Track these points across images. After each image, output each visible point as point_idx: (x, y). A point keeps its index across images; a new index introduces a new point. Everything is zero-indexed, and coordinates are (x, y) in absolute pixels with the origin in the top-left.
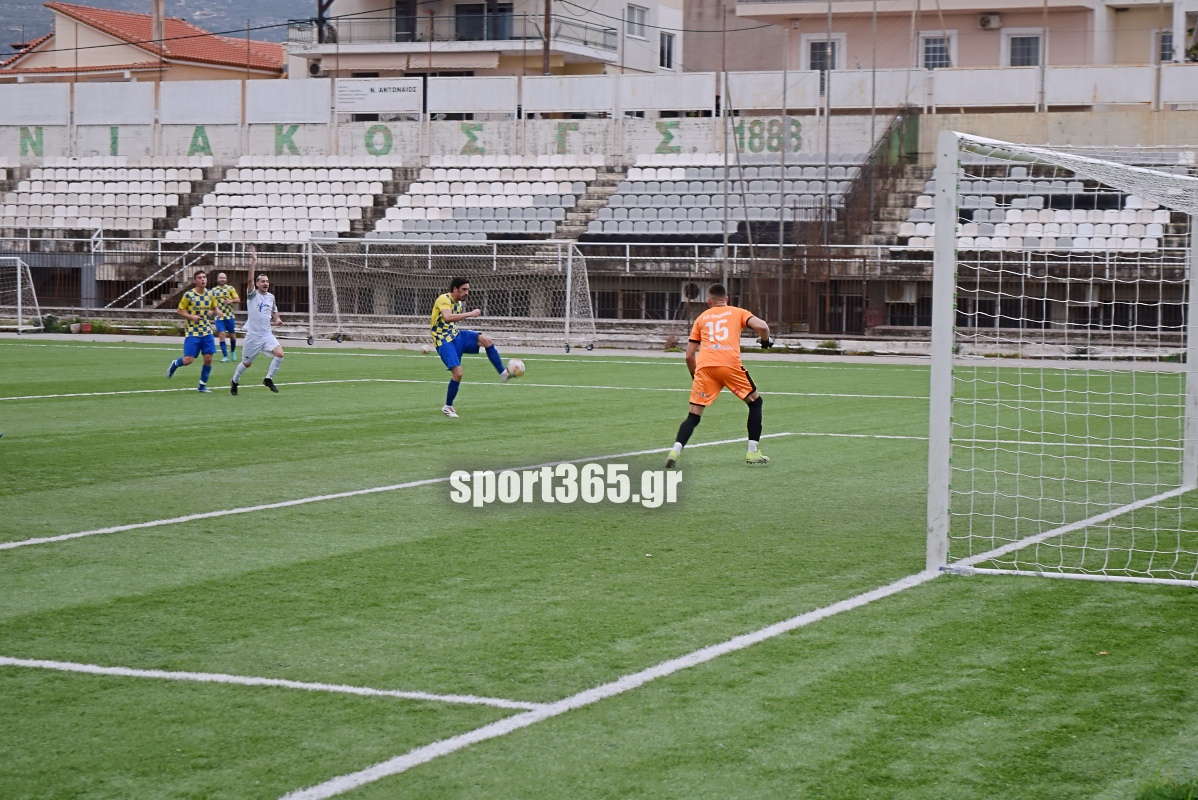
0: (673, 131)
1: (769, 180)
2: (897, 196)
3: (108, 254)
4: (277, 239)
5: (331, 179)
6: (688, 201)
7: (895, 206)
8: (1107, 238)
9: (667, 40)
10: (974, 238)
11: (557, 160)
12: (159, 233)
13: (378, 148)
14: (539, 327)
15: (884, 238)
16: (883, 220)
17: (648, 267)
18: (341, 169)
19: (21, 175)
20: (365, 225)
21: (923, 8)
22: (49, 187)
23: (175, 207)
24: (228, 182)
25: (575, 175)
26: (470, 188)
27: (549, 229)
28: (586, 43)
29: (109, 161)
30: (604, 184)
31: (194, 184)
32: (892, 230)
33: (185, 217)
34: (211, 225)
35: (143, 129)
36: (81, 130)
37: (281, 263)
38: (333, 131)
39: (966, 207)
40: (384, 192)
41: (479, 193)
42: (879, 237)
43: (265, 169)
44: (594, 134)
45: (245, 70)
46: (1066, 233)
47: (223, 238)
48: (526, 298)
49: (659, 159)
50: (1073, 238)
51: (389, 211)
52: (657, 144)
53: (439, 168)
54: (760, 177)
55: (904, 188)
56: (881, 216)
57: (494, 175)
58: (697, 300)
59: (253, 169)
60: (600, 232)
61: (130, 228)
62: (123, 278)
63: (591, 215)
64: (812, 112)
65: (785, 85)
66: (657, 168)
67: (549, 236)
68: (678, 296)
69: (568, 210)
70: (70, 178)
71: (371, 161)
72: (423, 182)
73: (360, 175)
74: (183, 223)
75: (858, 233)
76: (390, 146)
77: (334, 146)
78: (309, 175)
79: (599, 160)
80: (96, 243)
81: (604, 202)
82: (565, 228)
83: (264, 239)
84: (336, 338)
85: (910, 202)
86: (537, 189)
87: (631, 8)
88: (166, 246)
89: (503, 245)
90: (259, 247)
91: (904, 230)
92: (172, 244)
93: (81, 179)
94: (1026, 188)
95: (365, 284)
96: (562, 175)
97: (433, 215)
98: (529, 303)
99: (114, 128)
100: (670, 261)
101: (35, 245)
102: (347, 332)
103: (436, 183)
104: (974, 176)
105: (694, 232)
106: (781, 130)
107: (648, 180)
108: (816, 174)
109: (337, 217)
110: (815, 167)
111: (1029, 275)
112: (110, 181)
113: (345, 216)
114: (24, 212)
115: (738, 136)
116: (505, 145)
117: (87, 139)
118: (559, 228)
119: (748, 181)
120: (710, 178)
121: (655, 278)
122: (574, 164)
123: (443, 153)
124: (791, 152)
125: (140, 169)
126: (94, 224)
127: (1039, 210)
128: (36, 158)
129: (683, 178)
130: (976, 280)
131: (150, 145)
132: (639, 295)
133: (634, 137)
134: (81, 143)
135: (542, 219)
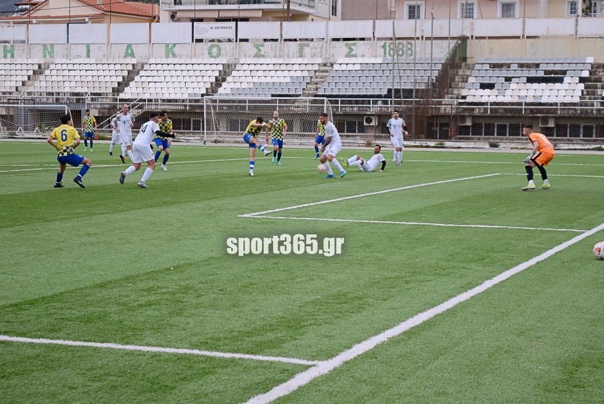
0: (353, 47)
2: (459, 77)
3: (93, 104)
4: (172, 97)
5: (194, 69)
7: (459, 82)
8: (557, 96)
9: (334, 4)
10: (497, 96)
11: (300, 61)
12: (116, 94)
13: (214, 54)
15: (455, 96)
16: (453, 88)
17: (348, 109)
18: (199, 64)
19: (45, 67)
20: (213, 90)
22: (60, 73)
23: (121, 82)
24: (146, 71)
25: (309, 67)
26: (261, 73)
27: (300, 92)
28: (300, 5)
29: (87, 61)
30: (323, 71)
31: (129, 71)
32: (458, 92)
33: (127, 86)
35: (102, 45)
36: (73, 46)
37: (175, 108)
38: (193, 47)
39: (491, 82)
40: (220, 75)
41: (266, 75)
42: (452, 96)
43: (162, 64)
44: (316, 48)
46: (539, 93)
47: (147, 96)
48: (292, 123)
49: (347, 60)
50: (541, 96)
51: (223, 84)
52: (346, 54)
53: (244, 64)
55: (462, 74)
56: (452, 86)
57: (271, 67)
58: (371, 124)
59: (156, 64)
60: (323, 93)
61: (101, 92)
62: (102, 115)
63: (318, 86)
64: (418, 38)
66: (347, 64)
67: (300, 95)
68: (363, 122)
69: (308, 83)
70: (69, 69)
71: (212, 61)
72: (238, 71)
73: (208, 67)
74: (126, 89)
75: (443, 94)
76: (220, 54)
77: (193, 54)
78: (183, 67)
79: (320, 61)
80: (87, 98)
81: (324, 80)
82: (307, 92)
83: (166, 97)
85: (465, 80)
86: (292, 74)
88: (121, 100)
90: (164, 100)
91: (464, 92)
92: (123, 99)
93: (75, 69)
94: (518, 74)
96: (303, 67)
97: (245, 86)
98: (293, 125)
99: (88, 46)
100: (359, 107)
101: (57, 100)
102: (218, 139)
103: (244, 71)
104: (493, 68)
105: (367, 94)
106: (403, 47)
107: (343, 69)
108: (422, 67)
109: (199, 87)
110: (421, 64)
111: (523, 113)
112: (88, 70)
113: (203, 86)
114: (49, 84)
115: (383, 49)
116: (275, 53)
117: (75, 50)
118: (304, 91)
119: (390, 70)
120: (372, 69)
121: (351, 114)
122: (308, 63)
123: (245, 57)
124: (408, 57)
125: (103, 64)
126: (84, 90)
127: (525, 83)
128: (50, 59)
129: (359, 69)
130: (499, 115)
131: (105, 53)
132: (344, 122)
133: (334, 49)
134: (72, 52)
135: (296, 88)
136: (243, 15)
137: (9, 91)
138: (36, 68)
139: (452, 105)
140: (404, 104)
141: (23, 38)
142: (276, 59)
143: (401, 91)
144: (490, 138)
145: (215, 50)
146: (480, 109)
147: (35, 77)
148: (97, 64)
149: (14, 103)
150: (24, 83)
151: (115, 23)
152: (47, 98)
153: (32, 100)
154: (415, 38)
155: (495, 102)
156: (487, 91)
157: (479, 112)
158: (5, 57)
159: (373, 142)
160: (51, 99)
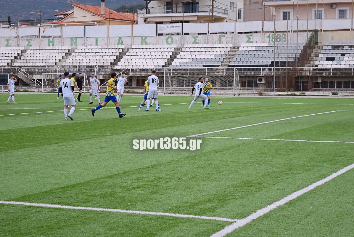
0: (251, 37)
2: (314, 54)
3: (100, 72)
4: (145, 67)
5: (158, 51)
7: (313, 57)
9: (239, 11)
11: (219, 45)
12: (113, 66)
13: (169, 42)
15: (311, 65)
16: (310, 60)
17: (248, 74)
18: (160, 48)
19: (72, 51)
20: (169, 63)
22: (81, 54)
23: (116, 59)
24: (130, 52)
25: (225, 49)
26: (197, 53)
27: (220, 64)
28: (219, 13)
29: (96, 47)
30: (233, 52)
31: (120, 53)
32: (313, 63)
33: (119, 62)
34: (127, 64)
35: (104, 38)
36: (88, 39)
37: (147, 74)
38: (157, 38)
39: (332, 57)
40: (173, 54)
41: (199, 54)
42: (310, 65)
43: (139, 49)
44: (229, 38)
47: (130, 67)
48: (215, 82)
49: (247, 45)
51: (175, 60)
52: (246, 41)
53: (187, 48)
55: (315, 52)
56: (310, 59)
57: (202, 49)
58: (262, 82)
59: (136, 49)
60: (233, 64)
61: (104, 65)
63: (230, 60)
64: (289, 32)
66: (247, 47)
67: (220, 66)
68: (257, 81)
69: (224, 59)
70: (86, 52)
71: (168, 46)
72: (183, 52)
73: (166, 50)
75: (304, 64)
76: (173, 42)
77: (157, 42)
78: (152, 50)
79: (231, 45)
80: (96, 69)
81: (234, 56)
82: (224, 64)
83: (142, 67)
85: (317, 55)
86: (215, 53)
88: (115, 70)
89: (208, 68)
90: (140, 70)
91: (316, 63)
92: (116, 69)
93: (89, 52)
94: (349, 51)
96: (221, 49)
97: (187, 60)
99: (96, 38)
100: (254, 72)
101: (79, 70)
102: (172, 92)
103: (187, 52)
104: (334, 48)
105: (259, 64)
106: (280, 37)
107: (245, 50)
108: (291, 48)
109: (161, 61)
110: (291, 46)
111: (352, 75)
112: (97, 52)
113: (163, 61)
114: (74, 61)
115: (268, 38)
116: (205, 41)
117: (89, 41)
118: (222, 63)
119: (273, 50)
120: (262, 50)
121: (250, 77)
122: (224, 46)
123: (188, 44)
124: (283, 42)
125: (105, 49)
126: (95, 64)
128: (75, 46)
129: (254, 50)
130: (337, 76)
131: (106, 42)
132: (246, 81)
133: (240, 39)
134: (87, 42)
135: (217, 61)
136: (186, 19)
137: (51, 65)
138: (67, 51)
139: (309, 70)
140: (281, 70)
141: (59, 34)
142: (205, 44)
143: (279, 62)
144: (332, 90)
146: (326, 72)
147: (66, 57)
148: (102, 49)
149: (54, 72)
150: (60, 61)
151: (112, 25)
153: (64, 70)
154: (287, 31)
155: (335, 68)
156: (330, 62)
157: (325, 75)
158: (49, 45)
159: (263, 93)
160: (75, 70)
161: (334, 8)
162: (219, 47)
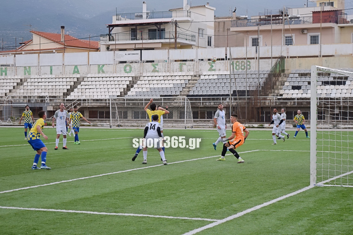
0: (213, 65)
1: (242, 78)
2: (279, 82)
3: (51, 103)
4: (99, 98)
5: (114, 80)
6: (219, 85)
7: (279, 85)
8: (341, 93)
9: (209, 39)
10: (302, 94)
11: (180, 74)
12: (65, 97)
13: (128, 71)
14: (177, 122)
15: (276, 94)
17: (207, 104)
18: (117, 77)
19: (25, 80)
20: (125, 93)
21: (285, 28)
22: (33, 84)
23: (69, 89)
24: (85, 82)
25: (185, 78)
26: (155, 82)
27: (178, 93)
28: (186, 40)
29: (50, 76)
30: (193, 80)
31: (74, 82)
32: (278, 92)
33: (72, 92)
35: (59, 67)
36: (42, 67)
37: (101, 105)
38: (115, 66)
39: (299, 85)
40: (130, 83)
41: (158, 83)
42: (274, 94)
43: (95, 78)
44: (190, 66)
45: (89, 49)
46: (329, 92)
47: (84, 98)
49: (209, 73)
50: (331, 94)
51: (131, 89)
52: (209, 69)
53: (145, 76)
54: (239, 78)
55: (281, 80)
56: (274, 88)
57: (162, 78)
59: (91, 78)
60: (193, 94)
61: (56, 95)
62: (55, 110)
63: (190, 89)
64: (254, 58)
65: (247, 51)
66: (209, 75)
67: (178, 95)
69: (183, 88)
70: (39, 81)
71: (126, 75)
72: (141, 81)
73: (123, 79)
74: (72, 93)
75: (268, 93)
76: (131, 70)
77: (115, 71)
78: (108, 79)
79: (192, 74)
80: (47, 100)
81: (194, 85)
82: (183, 93)
83: (96, 98)
84: (118, 126)
85: (283, 84)
86: (174, 82)
87: (199, 29)
88: (67, 100)
89: (165, 98)
90: (94, 100)
91: (281, 92)
92: (69, 99)
93: (42, 81)
95: (125, 110)
96: (181, 78)
97: (144, 90)
98: (173, 115)
99: (51, 67)
100: (213, 102)
101: (29, 101)
102: (121, 124)
103: (145, 81)
104: (301, 76)
106: (245, 64)
107: (206, 79)
108: (255, 76)
109: (116, 91)
110: (255, 74)
111: (318, 104)
112: (50, 82)
113: (119, 91)
114: (26, 91)
115: (232, 66)
116: (165, 70)
117: (43, 70)
118: (181, 93)
119: (236, 79)
120: (225, 78)
121: (209, 107)
122: (185, 75)
123: (147, 72)
124: (248, 70)
125: (59, 78)
126: (47, 94)
127: (320, 86)
128: (29, 76)
129: (216, 78)
130: (303, 106)
131: (62, 71)
132: (205, 112)
133: (202, 66)
134: (41, 71)
135: (176, 91)
137: (1, 96)
138: (19, 81)
139: (271, 100)
140: (239, 100)
141: (12, 63)
143: (237, 92)
145: (128, 68)
146: (291, 102)
147: (18, 87)
148: (55, 78)
149: (3, 104)
150: (10, 91)
152: (23, 100)
155: (301, 98)
156: (296, 91)
157: (290, 105)
160: (25, 101)
161: (305, 34)
162: (179, 75)
